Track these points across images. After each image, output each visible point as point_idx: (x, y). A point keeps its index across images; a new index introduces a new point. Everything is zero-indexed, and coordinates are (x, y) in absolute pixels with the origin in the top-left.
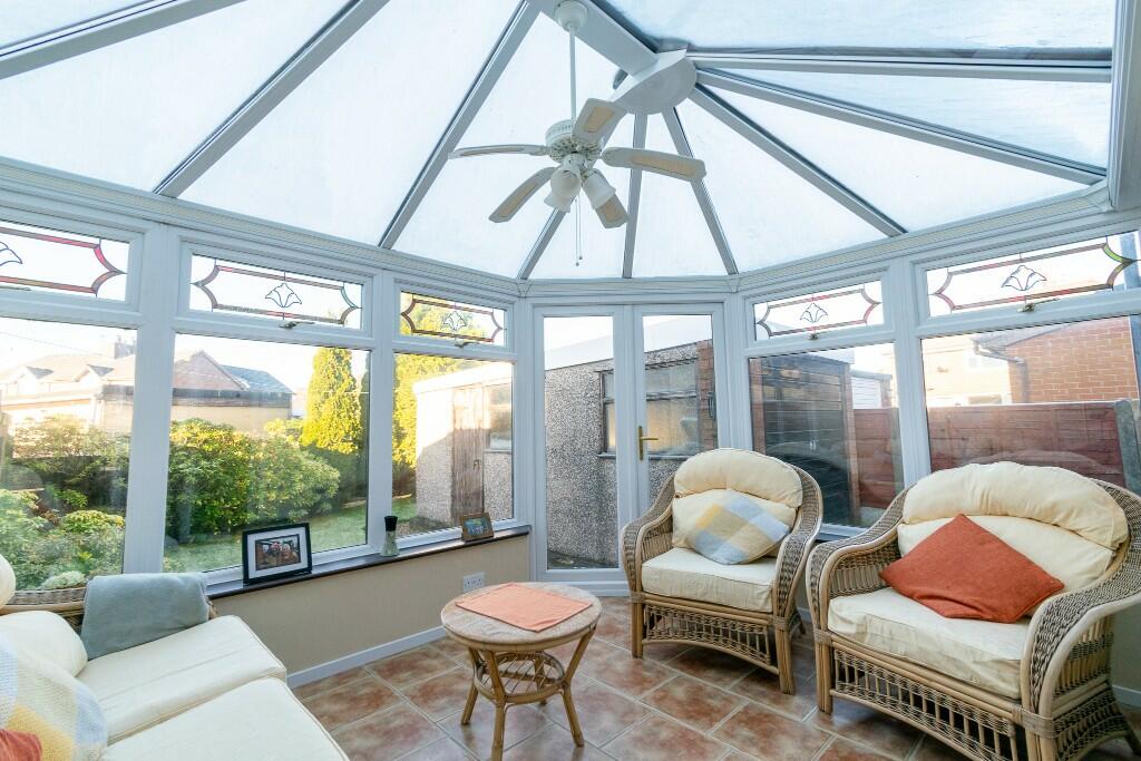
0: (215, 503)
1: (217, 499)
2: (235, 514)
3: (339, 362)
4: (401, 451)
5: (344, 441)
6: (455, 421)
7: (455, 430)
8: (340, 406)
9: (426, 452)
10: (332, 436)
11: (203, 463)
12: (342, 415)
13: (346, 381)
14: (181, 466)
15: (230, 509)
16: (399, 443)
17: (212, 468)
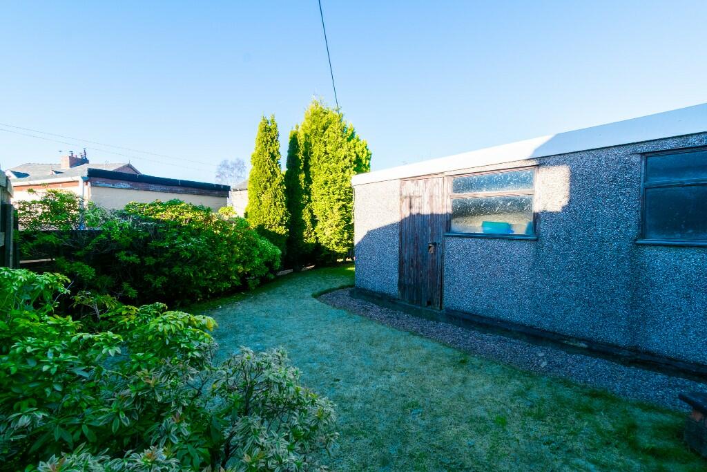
0: (200, 275)
1: (201, 271)
2: (213, 284)
3: (273, 160)
4: (316, 234)
5: (280, 225)
6: (411, 207)
7: (411, 215)
8: (276, 197)
9: (371, 235)
10: (272, 221)
11: (193, 240)
12: (277, 203)
13: (279, 176)
14: (176, 242)
15: (211, 279)
16: (314, 227)
17: (200, 244)
